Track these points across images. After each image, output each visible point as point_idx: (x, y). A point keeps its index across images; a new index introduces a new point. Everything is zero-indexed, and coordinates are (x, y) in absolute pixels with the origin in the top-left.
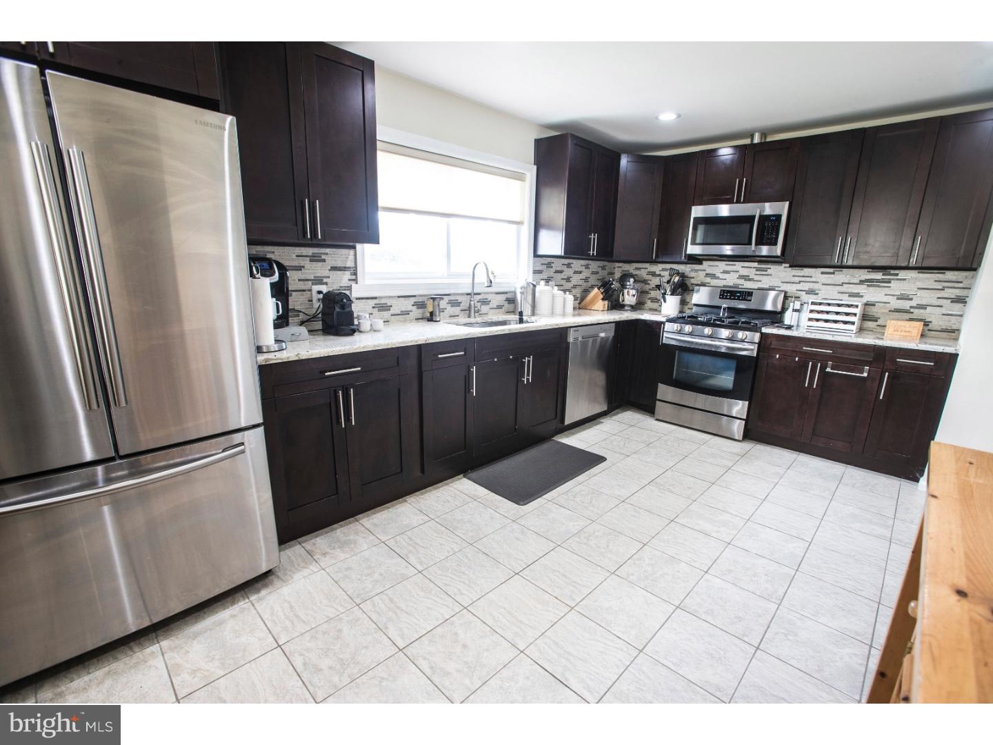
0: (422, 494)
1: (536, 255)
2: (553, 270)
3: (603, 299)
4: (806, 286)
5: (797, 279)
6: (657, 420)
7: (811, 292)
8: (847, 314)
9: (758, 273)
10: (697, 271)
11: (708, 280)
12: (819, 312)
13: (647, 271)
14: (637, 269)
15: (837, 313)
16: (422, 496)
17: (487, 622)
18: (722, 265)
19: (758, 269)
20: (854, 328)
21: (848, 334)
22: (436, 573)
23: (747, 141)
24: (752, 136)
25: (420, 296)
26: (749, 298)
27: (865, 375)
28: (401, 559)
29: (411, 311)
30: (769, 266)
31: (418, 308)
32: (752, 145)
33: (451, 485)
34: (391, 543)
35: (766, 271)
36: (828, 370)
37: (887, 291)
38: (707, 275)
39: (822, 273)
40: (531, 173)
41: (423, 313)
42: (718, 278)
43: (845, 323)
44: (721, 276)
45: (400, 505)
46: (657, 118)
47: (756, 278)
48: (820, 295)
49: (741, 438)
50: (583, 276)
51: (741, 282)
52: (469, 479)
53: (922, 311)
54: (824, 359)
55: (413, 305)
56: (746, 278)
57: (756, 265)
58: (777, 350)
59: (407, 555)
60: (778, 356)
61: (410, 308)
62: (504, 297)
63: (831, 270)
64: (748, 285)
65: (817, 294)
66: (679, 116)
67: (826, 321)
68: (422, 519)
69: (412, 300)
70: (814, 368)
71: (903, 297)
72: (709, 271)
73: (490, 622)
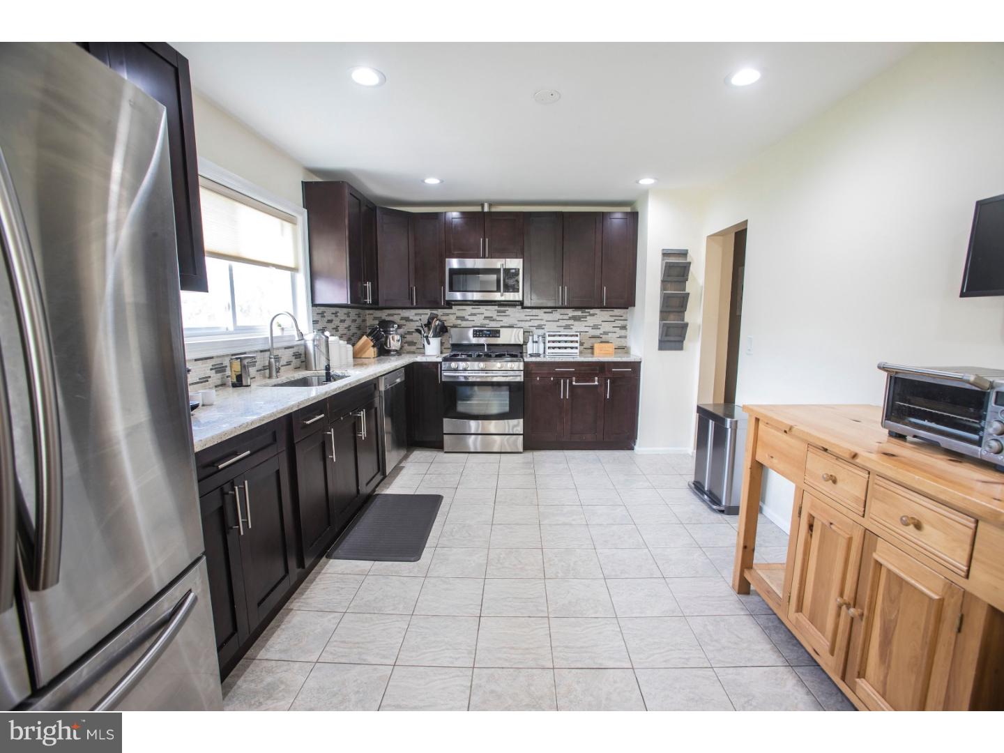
0: (302, 594)
1: (314, 305)
2: (326, 319)
3: (373, 346)
4: (536, 323)
5: (528, 318)
6: (446, 452)
7: (540, 327)
8: (572, 342)
9: (499, 314)
10: (447, 315)
11: (459, 322)
12: (553, 342)
13: (400, 317)
14: (389, 315)
15: (566, 342)
16: (304, 597)
17: (503, 666)
18: (469, 309)
19: (498, 312)
20: (577, 351)
21: (575, 355)
22: (412, 657)
23: (478, 209)
24: (483, 206)
25: (218, 357)
26: (498, 335)
27: (596, 383)
28: (359, 666)
29: (210, 377)
30: (507, 309)
31: (217, 372)
32: (483, 213)
33: (323, 572)
34: (327, 657)
35: (505, 312)
36: (574, 383)
37: (586, 324)
38: (458, 318)
39: (545, 313)
40: (302, 217)
41: (222, 378)
42: (467, 320)
43: (572, 348)
44: (470, 318)
45: (289, 617)
46: (423, 181)
47: (498, 318)
48: (546, 329)
49: (521, 450)
50: (346, 325)
51: (487, 322)
52: (335, 558)
53: (606, 336)
54: (568, 376)
55: (211, 369)
56: (490, 318)
57: (496, 307)
58: (537, 374)
59: (359, 659)
60: (538, 379)
61: (209, 373)
62: (291, 352)
63: (550, 310)
64: (493, 325)
65: (543, 329)
66: (442, 181)
67: (559, 348)
68: (334, 618)
69: (210, 363)
70: (565, 383)
71: (595, 327)
72: (459, 314)
73: (507, 665)
